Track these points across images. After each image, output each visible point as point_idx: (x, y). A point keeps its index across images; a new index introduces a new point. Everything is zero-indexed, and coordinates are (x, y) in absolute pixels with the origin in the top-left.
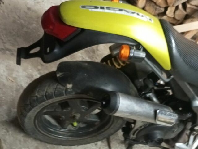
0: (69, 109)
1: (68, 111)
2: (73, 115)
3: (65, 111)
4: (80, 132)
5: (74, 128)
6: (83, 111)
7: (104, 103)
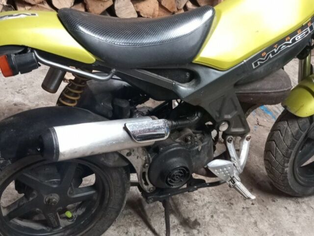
0: (35, 193)
1: (35, 197)
2: (47, 200)
3: (31, 199)
4: (82, 223)
5: (71, 220)
6: (55, 186)
7: (39, 150)
